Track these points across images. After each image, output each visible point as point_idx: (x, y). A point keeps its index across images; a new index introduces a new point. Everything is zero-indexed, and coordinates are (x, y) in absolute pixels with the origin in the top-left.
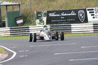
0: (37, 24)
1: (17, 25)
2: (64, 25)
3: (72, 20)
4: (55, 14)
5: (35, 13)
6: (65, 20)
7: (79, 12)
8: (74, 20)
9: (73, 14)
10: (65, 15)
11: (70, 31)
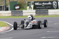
0: (28, 9)
1: (16, 9)
2: (44, 10)
3: (49, 7)
4: (39, 3)
5: (27, 2)
6: (45, 7)
7: (53, 2)
8: (50, 7)
9: (50, 3)
10: (45, 4)
11: (47, 14)
